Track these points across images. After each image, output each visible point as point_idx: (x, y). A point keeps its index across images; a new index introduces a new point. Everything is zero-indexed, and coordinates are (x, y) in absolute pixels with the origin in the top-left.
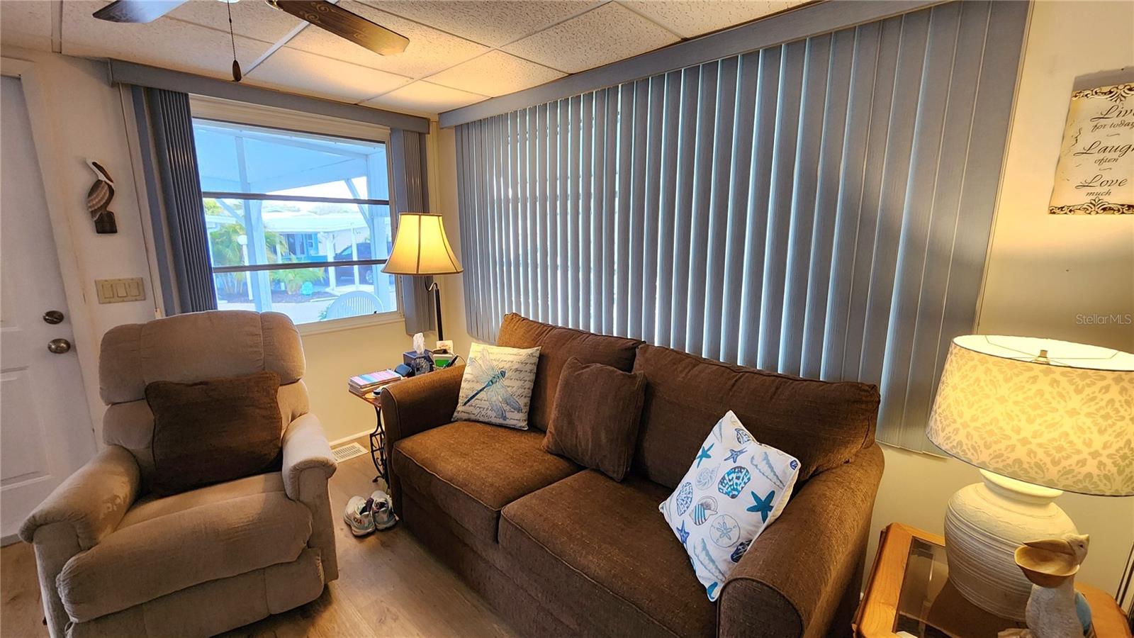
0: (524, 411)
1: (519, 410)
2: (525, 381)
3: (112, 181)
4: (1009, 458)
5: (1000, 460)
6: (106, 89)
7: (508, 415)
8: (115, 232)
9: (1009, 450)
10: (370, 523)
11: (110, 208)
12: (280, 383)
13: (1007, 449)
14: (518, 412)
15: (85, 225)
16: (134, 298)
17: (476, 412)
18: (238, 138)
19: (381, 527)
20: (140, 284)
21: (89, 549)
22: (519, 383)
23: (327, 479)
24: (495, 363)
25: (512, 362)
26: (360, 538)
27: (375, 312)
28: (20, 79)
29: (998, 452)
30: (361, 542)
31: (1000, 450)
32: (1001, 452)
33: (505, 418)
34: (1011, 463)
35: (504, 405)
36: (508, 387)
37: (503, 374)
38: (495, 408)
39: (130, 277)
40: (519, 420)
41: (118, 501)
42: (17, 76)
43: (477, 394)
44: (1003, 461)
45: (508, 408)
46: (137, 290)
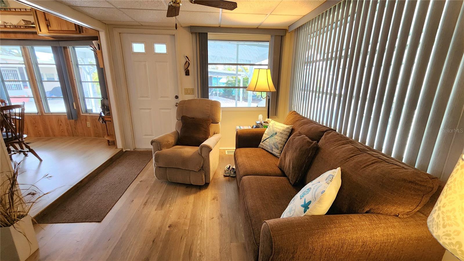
0: (279, 150)
1: (278, 149)
2: (283, 138)
3: (189, 61)
4: (454, 239)
5: (448, 238)
6: (191, 34)
7: (274, 149)
8: (189, 75)
9: (456, 233)
10: (228, 173)
11: (188, 69)
12: (211, 122)
13: (454, 232)
14: (277, 149)
15: (183, 73)
16: (189, 94)
17: (265, 146)
18: (238, 45)
19: (231, 175)
20: (193, 90)
21: (160, 150)
22: (280, 138)
23: (209, 152)
24: (275, 129)
25: (280, 129)
26: (225, 176)
27: (257, 106)
28: (174, 35)
29: (449, 232)
30: (224, 177)
31: (450, 231)
32: (450, 233)
33: (272, 151)
34: (454, 243)
35: (273, 146)
36: (276, 139)
37: (276, 133)
38: (270, 146)
39: (191, 88)
40: (277, 153)
41: (169, 142)
42: (174, 34)
43: (266, 139)
44: (450, 239)
45: (274, 147)
46: (192, 91)
